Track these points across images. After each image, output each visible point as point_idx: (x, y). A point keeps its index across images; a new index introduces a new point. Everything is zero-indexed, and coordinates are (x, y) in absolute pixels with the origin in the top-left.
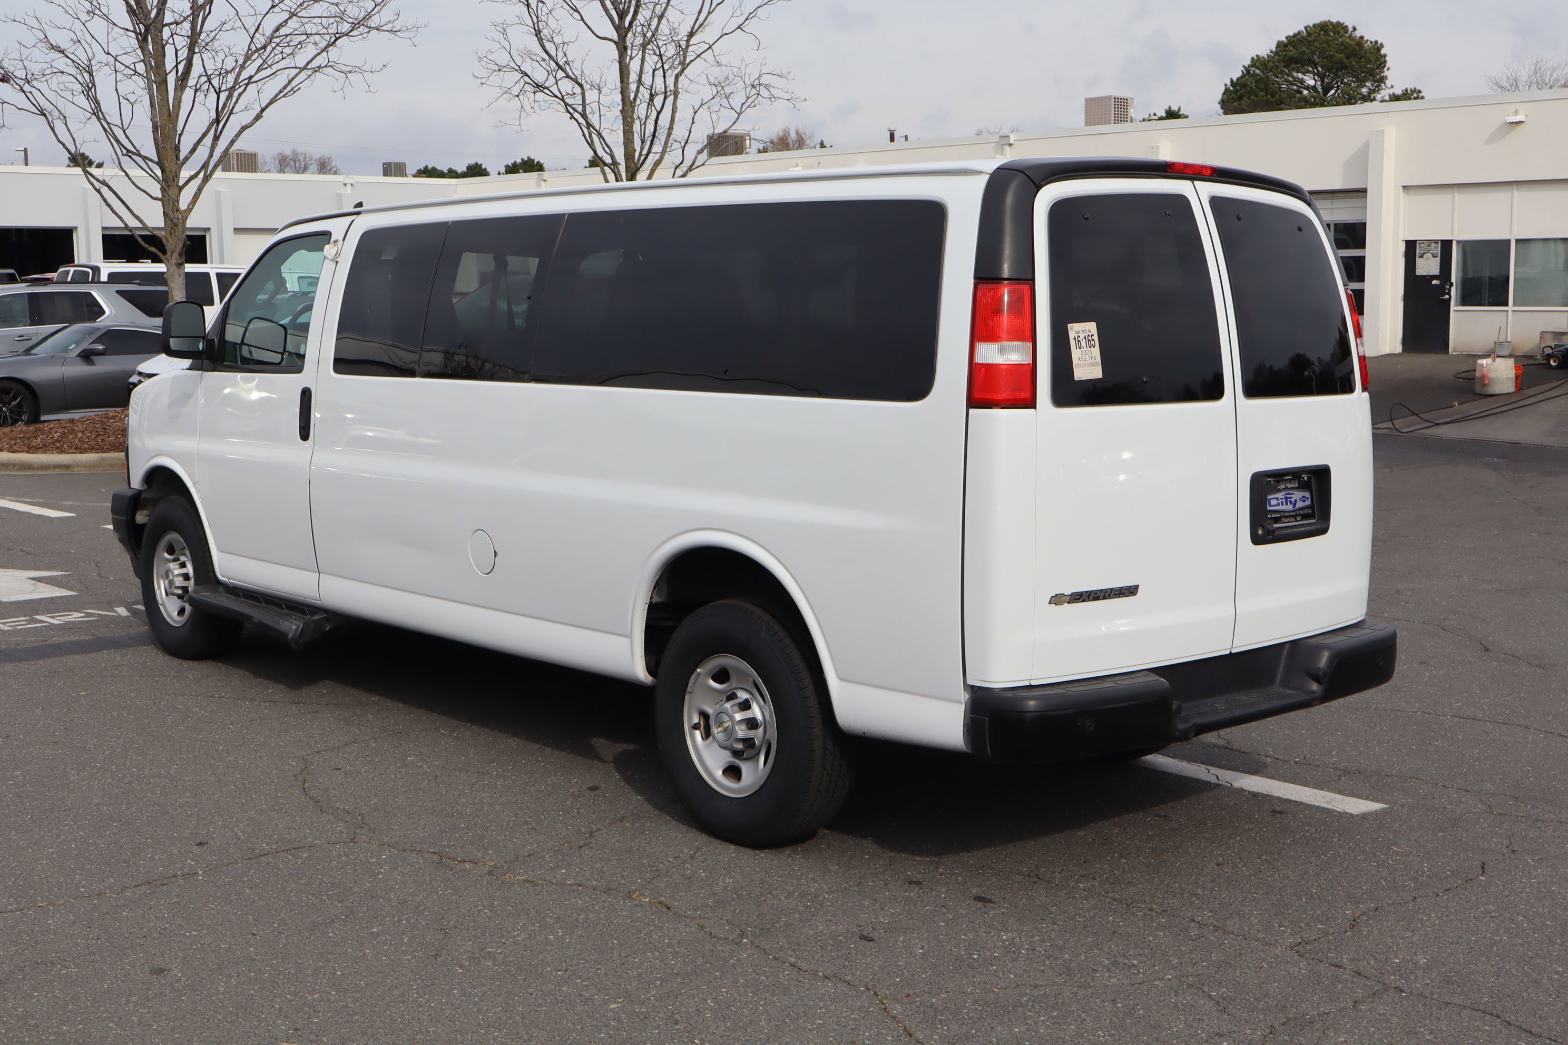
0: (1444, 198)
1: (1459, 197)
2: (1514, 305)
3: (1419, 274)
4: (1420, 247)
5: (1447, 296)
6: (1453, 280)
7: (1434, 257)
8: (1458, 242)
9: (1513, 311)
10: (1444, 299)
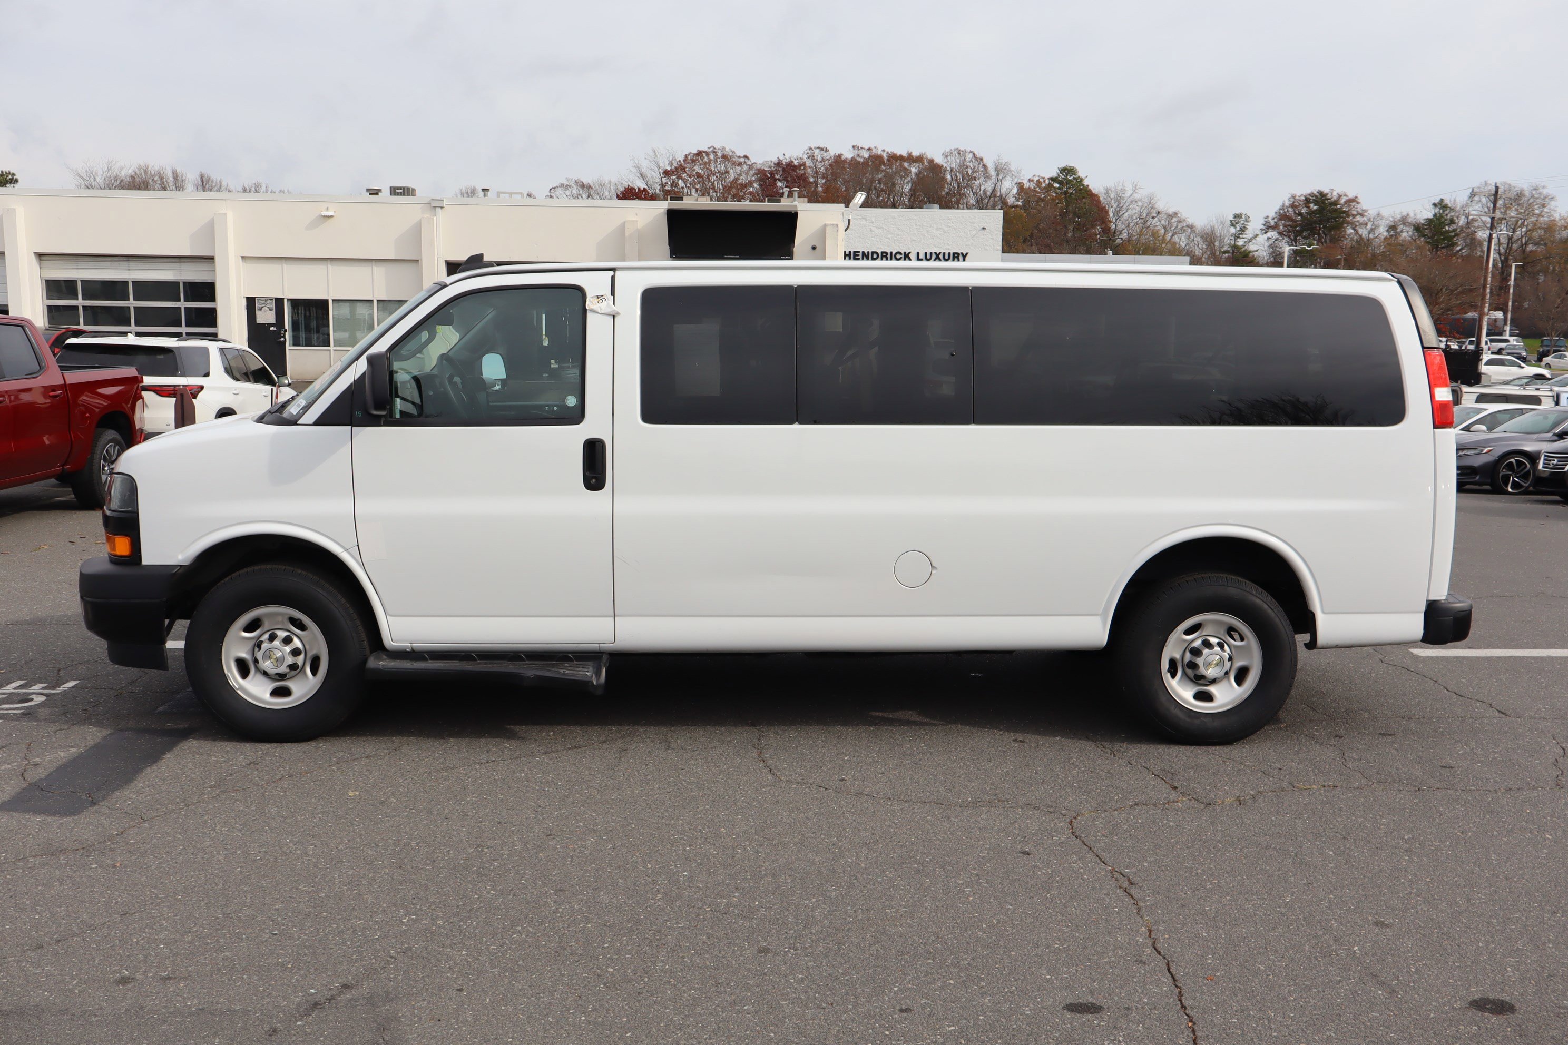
0: (275, 267)
1: (287, 267)
2: (334, 346)
3: (259, 322)
4: (258, 302)
5: (282, 339)
6: (287, 327)
7: (270, 310)
8: (288, 300)
9: (334, 350)
10: (280, 341)
